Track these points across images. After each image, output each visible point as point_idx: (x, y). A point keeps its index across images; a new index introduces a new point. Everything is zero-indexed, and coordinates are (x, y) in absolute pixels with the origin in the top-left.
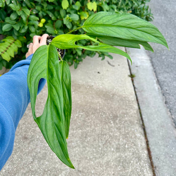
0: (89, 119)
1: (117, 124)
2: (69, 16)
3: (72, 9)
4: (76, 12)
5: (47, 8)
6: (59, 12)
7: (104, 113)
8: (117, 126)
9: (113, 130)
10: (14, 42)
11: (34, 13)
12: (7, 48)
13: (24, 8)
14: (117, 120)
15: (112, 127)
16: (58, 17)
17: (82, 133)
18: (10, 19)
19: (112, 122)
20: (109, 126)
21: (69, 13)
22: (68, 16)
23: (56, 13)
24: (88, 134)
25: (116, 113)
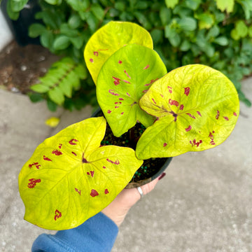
0: (192, 214)
1: (244, 230)
2: (178, 22)
3: (185, 8)
4: (192, 14)
5: (136, 7)
6: (158, 13)
7: (221, 205)
8: (243, 235)
9: (236, 242)
10: (73, 69)
11: (112, 14)
12: (60, 80)
13: (95, 5)
14: (245, 222)
15: (233, 235)
16: (156, 24)
17: (178, 239)
18: (69, 27)
19: (235, 226)
20: (228, 232)
21: (177, 16)
22: (174, 21)
23: (152, 16)
24: (189, 242)
25: (244, 208)
